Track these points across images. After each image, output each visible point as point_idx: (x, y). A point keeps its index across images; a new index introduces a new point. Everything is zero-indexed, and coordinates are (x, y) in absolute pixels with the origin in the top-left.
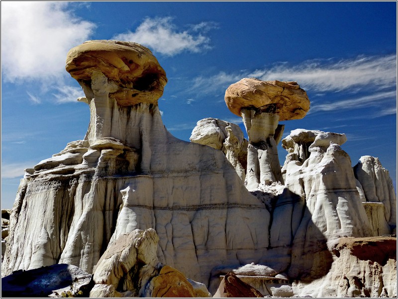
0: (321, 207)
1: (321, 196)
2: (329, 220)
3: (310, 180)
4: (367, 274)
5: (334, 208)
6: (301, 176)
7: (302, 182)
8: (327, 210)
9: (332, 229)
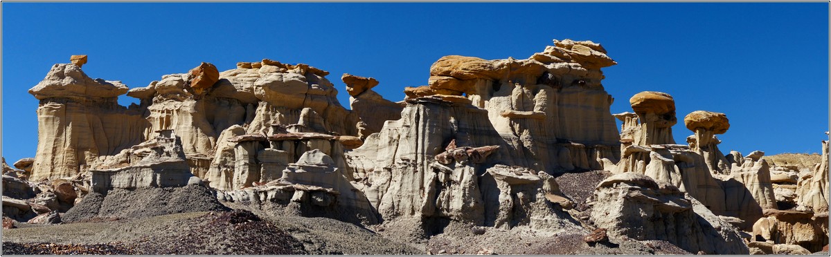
0: (757, 192)
1: (756, 186)
2: (761, 199)
3: (748, 176)
4: (785, 229)
5: (763, 193)
6: (742, 173)
7: (742, 176)
8: (760, 194)
9: (763, 204)
